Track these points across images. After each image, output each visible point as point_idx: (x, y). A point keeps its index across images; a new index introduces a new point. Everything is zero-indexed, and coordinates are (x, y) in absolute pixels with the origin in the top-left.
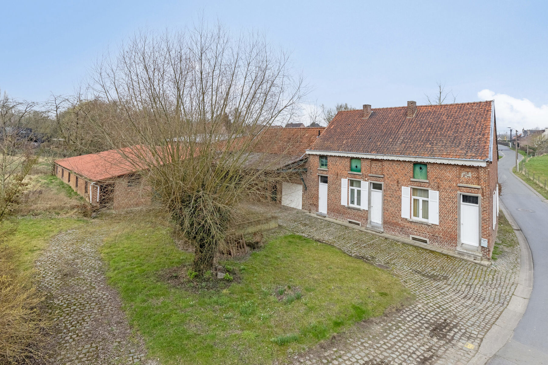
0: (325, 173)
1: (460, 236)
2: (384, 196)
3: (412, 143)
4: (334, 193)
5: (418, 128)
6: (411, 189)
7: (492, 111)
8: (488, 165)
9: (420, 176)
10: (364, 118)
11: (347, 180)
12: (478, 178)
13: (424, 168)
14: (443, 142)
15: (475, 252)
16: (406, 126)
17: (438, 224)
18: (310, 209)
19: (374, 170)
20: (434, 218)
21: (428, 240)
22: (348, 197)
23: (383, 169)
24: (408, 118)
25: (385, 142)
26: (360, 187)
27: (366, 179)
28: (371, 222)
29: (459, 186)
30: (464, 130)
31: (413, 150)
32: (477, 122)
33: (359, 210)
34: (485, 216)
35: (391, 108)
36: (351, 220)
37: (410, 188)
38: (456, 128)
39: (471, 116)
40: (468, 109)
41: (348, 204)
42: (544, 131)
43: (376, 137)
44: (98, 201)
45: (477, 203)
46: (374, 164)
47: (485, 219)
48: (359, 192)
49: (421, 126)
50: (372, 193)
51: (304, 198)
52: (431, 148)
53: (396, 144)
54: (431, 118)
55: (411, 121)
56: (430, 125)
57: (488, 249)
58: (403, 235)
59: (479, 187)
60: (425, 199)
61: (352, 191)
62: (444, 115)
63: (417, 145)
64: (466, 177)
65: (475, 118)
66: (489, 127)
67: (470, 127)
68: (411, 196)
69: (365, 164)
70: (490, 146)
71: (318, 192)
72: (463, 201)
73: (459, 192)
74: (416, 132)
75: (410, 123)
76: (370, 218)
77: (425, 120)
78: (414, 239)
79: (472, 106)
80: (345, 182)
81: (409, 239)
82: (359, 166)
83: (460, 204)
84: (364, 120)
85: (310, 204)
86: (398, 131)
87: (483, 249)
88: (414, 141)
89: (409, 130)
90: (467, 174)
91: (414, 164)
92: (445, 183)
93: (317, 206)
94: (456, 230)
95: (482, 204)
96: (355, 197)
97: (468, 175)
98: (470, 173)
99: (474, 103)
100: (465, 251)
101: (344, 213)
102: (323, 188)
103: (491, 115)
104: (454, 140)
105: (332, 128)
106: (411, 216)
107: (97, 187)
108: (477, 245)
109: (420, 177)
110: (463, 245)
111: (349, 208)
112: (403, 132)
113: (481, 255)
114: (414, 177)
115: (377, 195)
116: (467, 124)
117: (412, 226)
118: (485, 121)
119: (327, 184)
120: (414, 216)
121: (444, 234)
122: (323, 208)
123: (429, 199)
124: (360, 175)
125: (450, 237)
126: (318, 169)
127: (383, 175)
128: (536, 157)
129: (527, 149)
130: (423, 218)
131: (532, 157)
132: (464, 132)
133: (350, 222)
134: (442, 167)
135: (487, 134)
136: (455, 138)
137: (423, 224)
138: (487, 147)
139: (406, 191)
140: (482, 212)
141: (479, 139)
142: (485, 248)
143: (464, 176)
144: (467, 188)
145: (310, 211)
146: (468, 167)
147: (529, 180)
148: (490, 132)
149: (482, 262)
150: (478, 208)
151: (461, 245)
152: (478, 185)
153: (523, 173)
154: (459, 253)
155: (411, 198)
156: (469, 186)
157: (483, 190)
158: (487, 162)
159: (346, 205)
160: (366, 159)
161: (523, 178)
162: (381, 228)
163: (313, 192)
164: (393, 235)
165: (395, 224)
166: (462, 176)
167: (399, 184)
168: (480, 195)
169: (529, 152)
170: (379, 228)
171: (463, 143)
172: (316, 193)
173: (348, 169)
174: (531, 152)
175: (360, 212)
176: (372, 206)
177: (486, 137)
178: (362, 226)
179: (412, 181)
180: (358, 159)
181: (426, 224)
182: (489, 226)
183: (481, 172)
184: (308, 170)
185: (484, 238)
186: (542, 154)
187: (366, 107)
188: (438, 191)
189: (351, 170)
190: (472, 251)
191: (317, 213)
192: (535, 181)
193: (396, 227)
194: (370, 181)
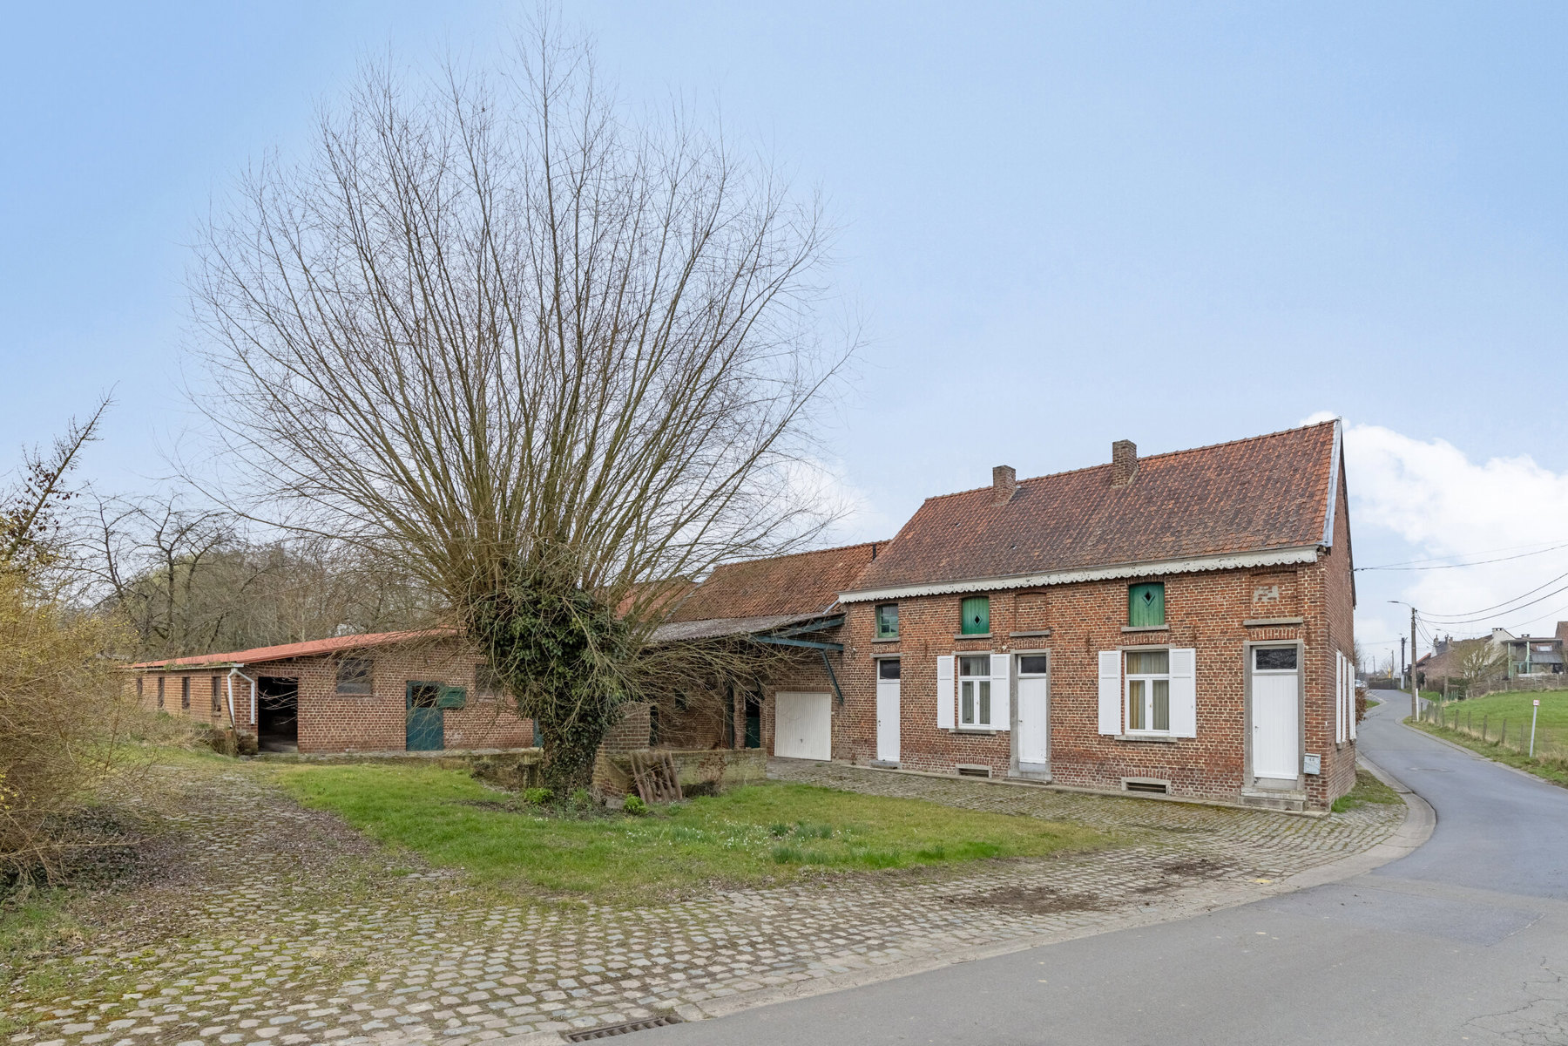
0: (893, 650)
1: (1250, 759)
2: (1052, 685)
3: (1124, 539)
4: (919, 701)
5: (1141, 505)
6: (1123, 655)
7: (1334, 441)
8: (1321, 559)
9: (1146, 617)
10: (996, 505)
11: (953, 657)
12: (1296, 598)
13: (1157, 594)
14: (1206, 527)
15: (1288, 792)
16: (1109, 506)
17: (1194, 736)
18: (854, 755)
19: (1024, 621)
20: (1183, 723)
21: (1167, 783)
22: (956, 705)
23: (1047, 614)
24: (1115, 487)
25: (1052, 546)
26: (987, 673)
27: (1004, 647)
28: (1018, 762)
29: (1248, 627)
30: (1263, 493)
31: (1128, 553)
32: (1296, 470)
33: (987, 734)
34: (1314, 695)
35: (1070, 474)
36: (964, 766)
37: (1119, 653)
38: (1240, 491)
39: (1281, 462)
40: (1274, 447)
41: (956, 723)
42: (1490, 637)
43: (1028, 540)
44: (253, 722)
45: (1293, 665)
46: (1025, 604)
47: (1314, 703)
48: (985, 686)
49: (1149, 500)
50: (1021, 684)
51: (836, 728)
52: (1174, 542)
53: (1081, 547)
54: (1175, 481)
55: (1124, 494)
56: (1173, 495)
57: (1321, 780)
58: (1104, 780)
59: (1299, 619)
60: (1161, 677)
61: (968, 686)
62: (1209, 469)
63: (1139, 542)
64: (1265, 599)
65: (1291, 465)
66: (1326, 476)
67: (1278, 485)
68: (1123, 674)
69: (1000, 606)
70: (1327, 517)
71: (874, 704)
72: (1260, 666)
73: (1247, 643)
74: (1135, 515)
75: (1120, 498)
76: (1017, 753)
77: (1159, 486)
78: (1131, 786)
79: (1285, 439)
80: (946, 665)
81: (1120, 789)
82: (983, 617)
83: (1250, 675)
84: (996, 508)
85: (854, 742)
86: (1088, 520)
87: (1309, 782)
88: (1130, 535)
89: (1118, 512)
90: (1267, 592)
91: (1130, 587)
92: (1212, 623)
93: (871, 743)
94: (1242, 744)
95: (1306, 664)
96: (974, 700)
97: (1270, 595)
98: (1275, 588)
99: (1289, 432)
100: (1264, 795)
101: (946, 750)
102: (888, 694)
103: (1333, 450)
104: (1236, 516)
105: (908, 537)
106: (1123, 728)
107: (248, 683)
108: (1292, 774)
109: (1146, 619)
110: (1260, 783)
111: (960, 733)
112: (1100, 519)
113: (1304, 797)
114: (1130, 623)
115: (1035, 689)
116: (1269, 479)
117: (1129, 751)
118: (1315, 466)
119: (898, 681)
120: (1132, 727)
121: (1211, 760)
122: (889, 748)
123: (1170, 677)
124: (988, 638)
125: (1224, 766)
126: (873, 640)
127: (1049, 628)
128: (1468, 700)
129: (1443, 686)
130: (1154, 728)
131: (1456, 700)
132: (1260, 497)
133: (963, 772)
134: (1203, 582)
135: (1319, 493)
136: (1238, 512)
137: (1155, 743)
138: (1319, 520)
139: (1110, 663)
140: (1306, 686)
141: (1300, 506)
142: (1315, 778)
143: (1260, 599)
144: (1267, 629)
145: (853, 759)
146: (1269, 573)
147: (1444, 731)
148: (1329, 486)
149: (1307, 813)
150: (1296, 677)
151: (1252, 781)
152: (1296, 616)
153: (1431, 721)
154: (1249, 800)
155: (1123, 678)
156: (1272, 621)
157: (1308, 625)
158: (1318, 550)
159: (951, 726)
160: (1004, 591)
161: (1431, 729)
162: (1044, 773)
163: (862, 706)
164: (1078, 786)
165: (1082, 755)
166: (1255, 600)
167: (1090, 647)
168: (1300, 641)
169: (1450, 690)
170: (1039, 774)
171: (1259, 520)
172: (867, 707)
173: (954, 627)
174: (1456, 689)
175: (987, 741)
176: (1020, 719)
177: (1317, 498)
178: (995, 776)
179: (1125, 633)
180: (981, 595)
181: (1164, 743)
182: (1325, 719)
183: (1305, 578)
184: (846, 648)
185: (1312, 751)
186: (1483, 693)
187: (1001, 473)
188: (1194, 650)
189: (963, 630)
190: (1280, 791)
191: (874, 761)
192: (1459, 729)
193: (1084, 763)
194: (1014, 651)
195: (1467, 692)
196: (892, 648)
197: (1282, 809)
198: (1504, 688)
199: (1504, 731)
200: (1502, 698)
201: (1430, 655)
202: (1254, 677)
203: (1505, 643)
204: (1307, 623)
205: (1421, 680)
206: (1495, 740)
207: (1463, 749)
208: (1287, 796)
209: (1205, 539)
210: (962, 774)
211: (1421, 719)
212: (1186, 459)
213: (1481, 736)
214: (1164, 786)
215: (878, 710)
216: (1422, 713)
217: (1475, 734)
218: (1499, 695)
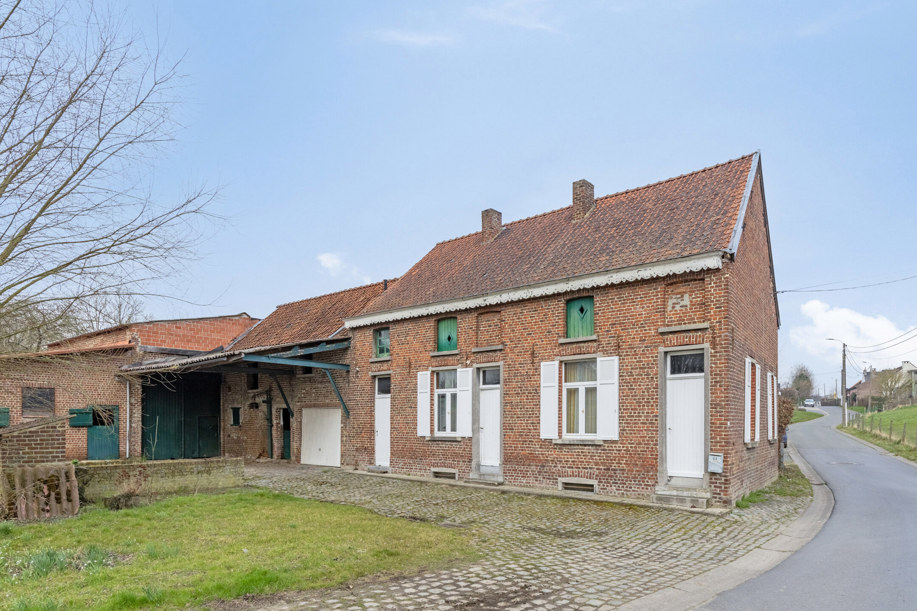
0: (386, 368)
1: (664, 459)
2: (505, 395)
3: (569, 261)
4: (404, 413)
5: (589, 234)
6: (560, 365)
7: (751, 169)
8: (726, 265)
9: (580, 329)
10: (484, 243)
11: (429, 373)
12: (704, 304)
13: (588, 308)
14: (635, 246)
15: (695, 490)
16: (566, 236)
17: (617, 438)
18: (357, 461)
19: (483, 337)
20: (608, 427)
21: (595, 483)
22: (432, 415)
23: (501, 329)
24: (574, 222)
25: (514, 271)
26: (455, 386)
27: (468, 362)
28: (479, 465)
29: (662, 334)
30: (687, 215)
31: (569, 272)
32: (717, 194)
33: (454, 440)
34: (718, 397)
35: (544, 215)
36: (437, 470)
37: (557, 363)
38: (669, 215)
39: (706, 189)
40: (703, 179)
41: (432, 431)
42: (900, 368)
43: (497, 268)
45: (701, 369)
46: (486, 322)
47: (718, 404)
48: (454, 398)
49: (597, 229)
50: (482, 395)
51: (344, 438)
52: (607, 260)
53: (535, 271)
54: (621, 213)
55: (579, 226)
56: (616, 224)
57: (723, 478)
58: (545, 480)
59: (706, 325)
60: (590, 384)
61: (441, 399)
62: (649, 201)
63: (580, 263)
64: (678, 307)
65: (714, 191)
66: (740, 196)
67: (700, 207)
68: (560, 382)
69: (465, 325)
70: (735, 229)
72: (673, 371)
73: (662, 349)
74: (583, 241)
75: (576, 229)
76: (478, 457)
77: (607, 218)
78: (567, 486)
79: (712, 172)
80: (424, 379)
81: (557, 489)
82: (454, 336)
83: (665, 379)
84: (483, 246)
85: (357, 450)
86: (546, 249)
87: (713, 480)
88: (574, 258)
89: (571, 240)
90: (679, 300)
91: (568, 302)
92: (633, 332)
93: (370, 451)
94: (656, 445)
95: (711, 367)
96: (446, 412)
97: (682, 303)
98: (686, 297)
99: (717, 167)
100: (675, 493)
101: (424, 456)
102: (383, 405)
103: (749, 176)
104: (661, 234)
106: (560, 432)
108: (699, 473)
109: (580, 331)
110: (672, 481)
111: (434, 440)
112: (556, 246)
113: (708, 495)
114: (567, 335)
115: (492, 398)
116: (694, 204)
117: (565, 454)
118: (732, 190)
119: (389, 395)
120: (567, 431)
121: (631, 461)
122: (383, 456)
123: (596, 383)
124: (456, 355)
125: (642, 466)
126: (371, 360)
127: (503, 343)
128: (884, 412)
129: (868, 402)
130: (586, 433)
131: (876, 412)
132: (684, 218)
133: (437, 475)
134: (626, 293)
135: (733, 210)
136: (664, 231)
137: (585, 445)
138: (729, 232)
139: (549, 371)
140: (712, 388)
141: (714, 223)
142: (718, 477)
143: (673, 307)
144: (679, 335)
145: (356, 466)
146: (681, 282)
147: (862, 433)
148: (741, 204)
149: (709, 510)
150: (703, 380)
151: (666, 480)
152: (704, 321)
153: (855, 426)
154: (661, 499)
155: (560, 386)
156: (683, 327)
157: (713, 330)
158: (723, 257)
159: (427, 434)
160: (468, 311)
161: (854, 432)
162: (498, 475)
163: (363, 419)
164: (524, 486)
165: (527, 458)
166: (669, 308)
167: (534, 357)
168: (707, 345)
169: (872, 405)
170: (493, 475)
171: (679, 238)
172: (367, 419)
173: (430, 345)
174: (876, 404)
175: (456, 448)
176: (481, 426)
177: (730, 215)
178: (460, 478)
179: (562, 344)
180: (450, 316)
181: (592, 445)
182: (727, 420)
183: (711, 283)
184: (351, 368)
185: (716, 451)
186: (894, 407)
187: (488, 215)
188: (617, 357)
189: (438, 348)
190: (688, 489)
191: (371, 467)
192: (874, 432)
193: (529, 465)
194: (476, 365)
195: (884, 406)
196: (385, 366)
197: (687, 507)
198: (909, 403)
199: (904, 432)
200: (907, 410)
201: (861, 381)
202: (668, 382)
203: (910, 372)
204: (713, 328)
205: (854, 398)
206: (899, 439)
207: (875, 447)
208: (694, 494)
209: (632, 256)
210: (437, 477)
211: (849, 424)
212: (633, 195)
213: (888, 436)
214: (592, 486)
215: (376, 422)
216: (849, 421)
217: (884, 435)
218: (905, 408)
